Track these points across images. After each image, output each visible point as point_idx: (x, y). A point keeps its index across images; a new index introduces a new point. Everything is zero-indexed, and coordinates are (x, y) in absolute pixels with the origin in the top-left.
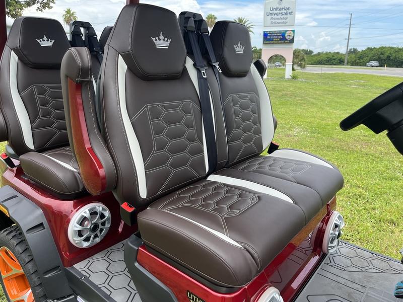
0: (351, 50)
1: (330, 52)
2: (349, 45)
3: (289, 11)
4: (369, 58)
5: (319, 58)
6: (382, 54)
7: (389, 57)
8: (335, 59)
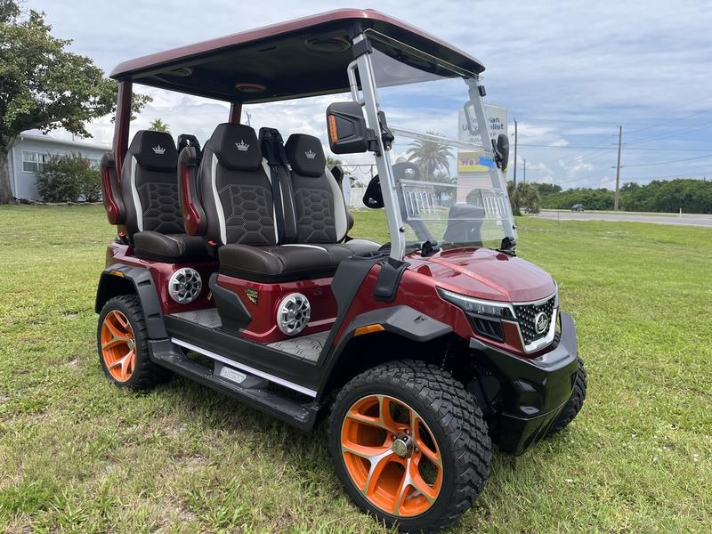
0: (627, 185)
1: (590, 189)
2: (620, 176)
3: (498, 124)
4: (655, 197)
5: (571, 198)
6: (677, 191)
7: (689, 196)
8: (597, 201)
